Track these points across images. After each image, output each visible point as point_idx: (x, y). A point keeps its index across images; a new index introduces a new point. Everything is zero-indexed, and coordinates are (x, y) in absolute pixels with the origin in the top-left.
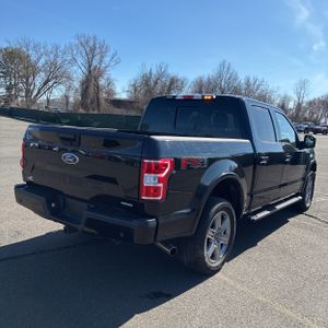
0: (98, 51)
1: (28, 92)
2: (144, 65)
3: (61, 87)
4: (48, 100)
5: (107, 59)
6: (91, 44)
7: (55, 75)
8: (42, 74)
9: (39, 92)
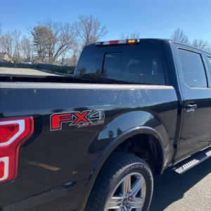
0: (93, 25)
1: (51, 54)
2: (123, 34)
3: (71, 50)
4: (63, 59)
5: (99, 31)
6: (89, 21)
7: (67, 43)
8: (59, 42)
9: (57, 54)
